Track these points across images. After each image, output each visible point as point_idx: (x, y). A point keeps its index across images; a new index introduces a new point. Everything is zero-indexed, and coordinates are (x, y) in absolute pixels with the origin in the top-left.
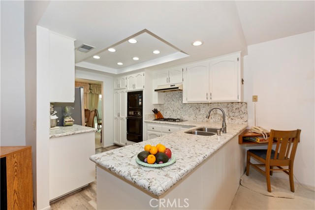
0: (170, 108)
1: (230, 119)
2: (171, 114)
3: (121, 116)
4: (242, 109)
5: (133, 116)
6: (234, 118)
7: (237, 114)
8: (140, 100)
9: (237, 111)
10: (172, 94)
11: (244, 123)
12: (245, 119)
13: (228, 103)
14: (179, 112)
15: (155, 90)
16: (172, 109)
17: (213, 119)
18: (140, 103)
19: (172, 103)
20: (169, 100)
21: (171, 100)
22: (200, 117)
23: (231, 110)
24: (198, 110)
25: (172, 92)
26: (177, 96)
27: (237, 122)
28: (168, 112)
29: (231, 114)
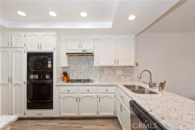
0: (77, 70)
1: (124, 77)
2: (78, 76)
3: (14, 81)
4: (131, 70)
5: (37, 80)
6: (126, 76)
7: (128, 74)
8: (50, 62)
9: (128, 72)
10: (79, 59)
11: (132, 79)
12: (132, 76)
13: (123, 67)
14: (86, 74)
15: (67, 54)
16: (79, 72)
17: (114, 78)
18: (50, 66)
19: (79, 66)
20: (75, 63)
21: (78, 64)
22: (104, 77)
23: (124, 71)
24: (102, 72)
25: (78, 57)
26: (84, 60)
27: (128, 79)
28: (75, 74)
29: (125, 74)
